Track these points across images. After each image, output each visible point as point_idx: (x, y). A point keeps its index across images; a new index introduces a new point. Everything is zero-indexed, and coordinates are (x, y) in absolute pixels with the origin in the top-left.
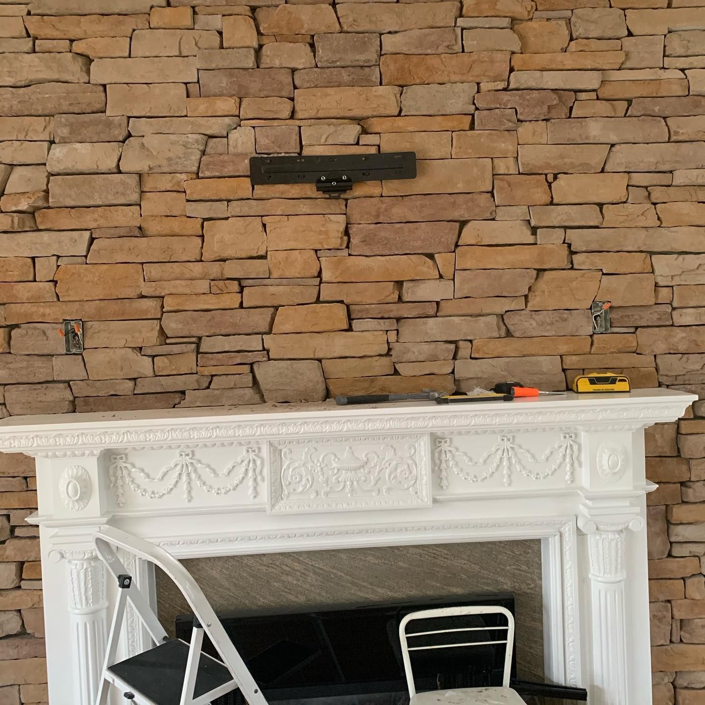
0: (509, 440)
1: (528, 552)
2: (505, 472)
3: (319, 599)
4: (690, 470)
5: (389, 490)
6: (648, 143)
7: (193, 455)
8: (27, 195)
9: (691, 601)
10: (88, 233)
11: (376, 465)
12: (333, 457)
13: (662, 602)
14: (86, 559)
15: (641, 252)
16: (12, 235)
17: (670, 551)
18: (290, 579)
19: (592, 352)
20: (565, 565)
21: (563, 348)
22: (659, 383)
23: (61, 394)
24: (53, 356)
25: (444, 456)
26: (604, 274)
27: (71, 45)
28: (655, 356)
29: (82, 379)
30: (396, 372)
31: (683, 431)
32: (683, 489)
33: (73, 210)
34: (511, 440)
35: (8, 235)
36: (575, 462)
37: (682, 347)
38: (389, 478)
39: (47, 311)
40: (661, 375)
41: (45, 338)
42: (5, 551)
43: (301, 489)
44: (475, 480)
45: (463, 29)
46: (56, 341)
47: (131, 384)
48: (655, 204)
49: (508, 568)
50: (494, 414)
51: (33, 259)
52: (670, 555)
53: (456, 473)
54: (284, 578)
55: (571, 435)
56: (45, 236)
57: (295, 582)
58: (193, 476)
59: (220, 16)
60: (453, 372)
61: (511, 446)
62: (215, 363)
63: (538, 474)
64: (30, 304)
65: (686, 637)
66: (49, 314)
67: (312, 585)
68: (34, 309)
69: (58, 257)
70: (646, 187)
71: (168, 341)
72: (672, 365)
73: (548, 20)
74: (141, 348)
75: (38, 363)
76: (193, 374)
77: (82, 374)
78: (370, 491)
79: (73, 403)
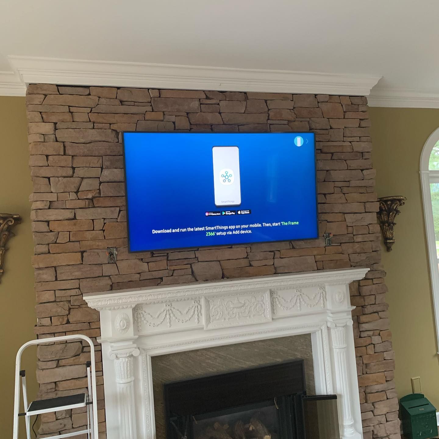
0: (299, 291)
1: (306, 341)
2: (298, 305)
3: (222, 369)
4: (364, 301)
5: (254, 315)
6: (340, 170)
7: (171, 305)
8: (91, 192)
9: (369, 355)
10: (119, 208)
11: (248, 306)
12: (231, 302)
13: (358, 357)
14: (127, 357)
15: (340, 213)
16: (84, 209)
17: (360, 335)
18: (210, 361)
19: (326, 254)
20: (323, 343)
21: (315, 253)
22: (351, 265)
23: (106, 282)
24: (102, 264)
25: (274, 300)
26: (327, 222)
27: (110, 126)
28: (349, 254)
29: (116, 274)
30: (251, 265)
31: (361, 285)
32: (363, 309)
33: (111, 198)
34: (300, 291)
35: (82, 209)
36: (325, 299)
37: (358, 251)
38: (254, 310)
39: (100, 244)
40: (352, 262)
41: (98, 256)
42: (80, 359)
43: (218, 318)
44: (287, 309)
45: (270, 125)
46: (104, 257)
47: (138, 275)
48: (344, 194)
49: (299, 348)
50: (281, 281)
51: (93, 220)
52: (360, 337)
53: (280, 306)
54: (207, 361)
55: (322, 288)
56: (99, 210)
57: (212, 363)
58: (172, 315)
59: (175, 116)
60: (273, 264)
61: (300, 294)
62: (176, 264)
63: (311, 305)
64: (92, 241)
65: (368, 371)
66: (101, 245)
67: (219, 363)
68: (94, 243)
69: (104, 219)
70: (340, 187)
71: (154, 255)
72: (355, 258)
73: (301, 121)
74: (142, 259)
75: (95, 268)
76: (166, 269)
77: (117, 272)
78: (246, 317)
79: (111, 286)
